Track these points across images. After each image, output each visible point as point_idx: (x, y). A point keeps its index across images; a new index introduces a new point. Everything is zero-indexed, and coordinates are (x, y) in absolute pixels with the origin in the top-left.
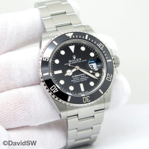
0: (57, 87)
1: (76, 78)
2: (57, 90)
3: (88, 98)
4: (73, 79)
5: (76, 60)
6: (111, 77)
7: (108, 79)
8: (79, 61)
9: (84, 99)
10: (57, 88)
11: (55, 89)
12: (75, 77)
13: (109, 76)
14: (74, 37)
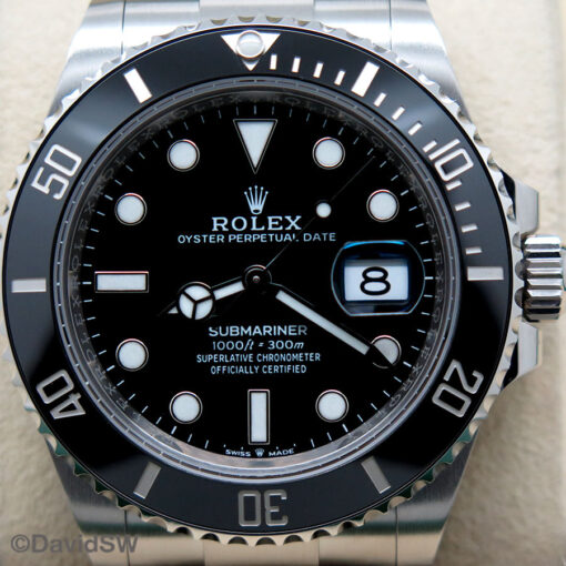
0: (78, 388)
1: (235, 345)
2: (78, 405)
3: (275, 501)
4: (216, 345)
5: (262, 220)
6: (473, 391)
7: (445, 397)
8: (284, 232)
9: (250, 502)
10: (79, 396)
11: (66, 397)
12: (226, 339)
13: (455, 382)
14: (273, 66)
